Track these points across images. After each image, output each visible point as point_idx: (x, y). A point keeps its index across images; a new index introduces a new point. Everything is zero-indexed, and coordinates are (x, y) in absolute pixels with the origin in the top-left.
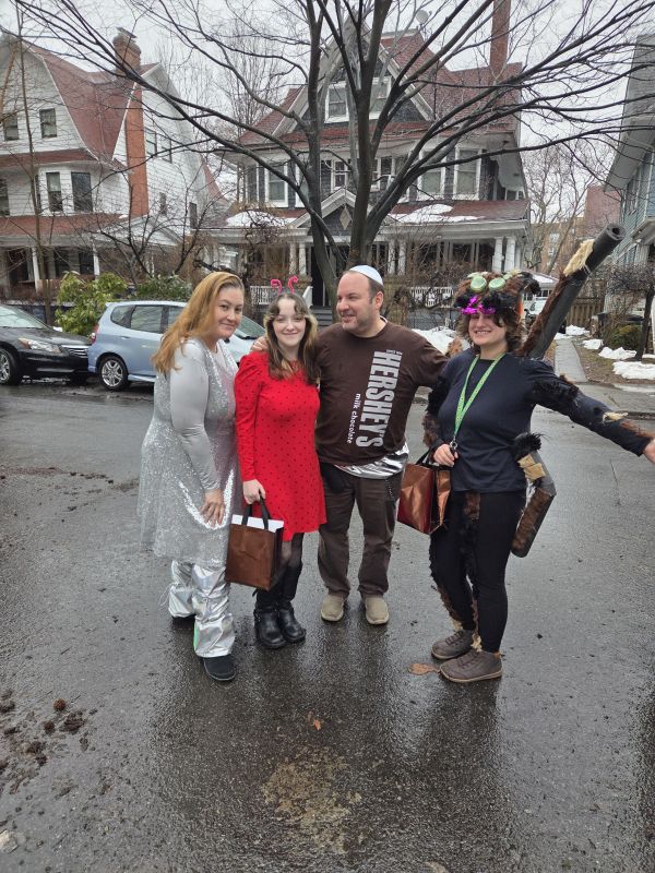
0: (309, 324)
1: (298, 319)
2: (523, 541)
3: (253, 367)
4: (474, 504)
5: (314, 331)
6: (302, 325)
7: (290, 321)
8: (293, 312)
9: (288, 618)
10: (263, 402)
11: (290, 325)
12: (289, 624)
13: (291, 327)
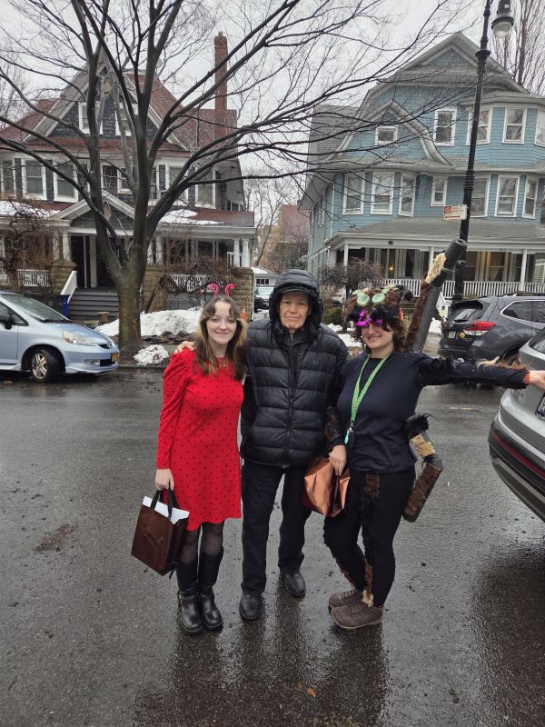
0: (239, 326)
1: (231, 322)
2: (415, 509)
3: (181, 364)
4: (374, 483)
5: (244, 334)
6: (233, 327)
7: (223, 321)
8: (228, 314)
9: (208, 604)
10: (188, 396)
11: (223, 325)
12: (208, 611)
13: (223, 327)
